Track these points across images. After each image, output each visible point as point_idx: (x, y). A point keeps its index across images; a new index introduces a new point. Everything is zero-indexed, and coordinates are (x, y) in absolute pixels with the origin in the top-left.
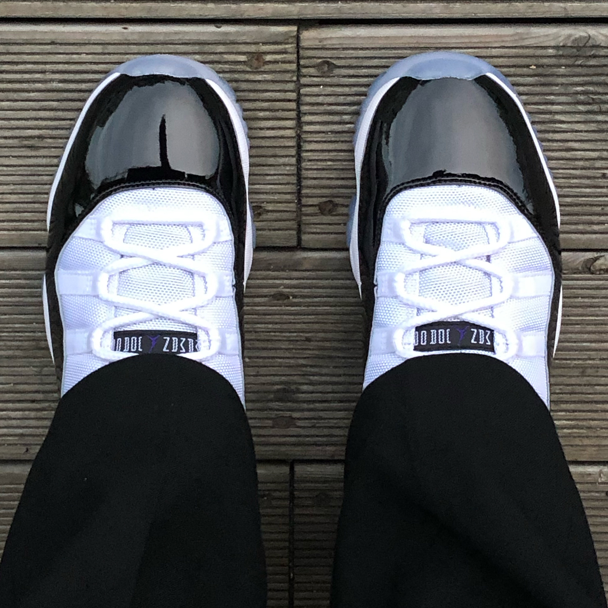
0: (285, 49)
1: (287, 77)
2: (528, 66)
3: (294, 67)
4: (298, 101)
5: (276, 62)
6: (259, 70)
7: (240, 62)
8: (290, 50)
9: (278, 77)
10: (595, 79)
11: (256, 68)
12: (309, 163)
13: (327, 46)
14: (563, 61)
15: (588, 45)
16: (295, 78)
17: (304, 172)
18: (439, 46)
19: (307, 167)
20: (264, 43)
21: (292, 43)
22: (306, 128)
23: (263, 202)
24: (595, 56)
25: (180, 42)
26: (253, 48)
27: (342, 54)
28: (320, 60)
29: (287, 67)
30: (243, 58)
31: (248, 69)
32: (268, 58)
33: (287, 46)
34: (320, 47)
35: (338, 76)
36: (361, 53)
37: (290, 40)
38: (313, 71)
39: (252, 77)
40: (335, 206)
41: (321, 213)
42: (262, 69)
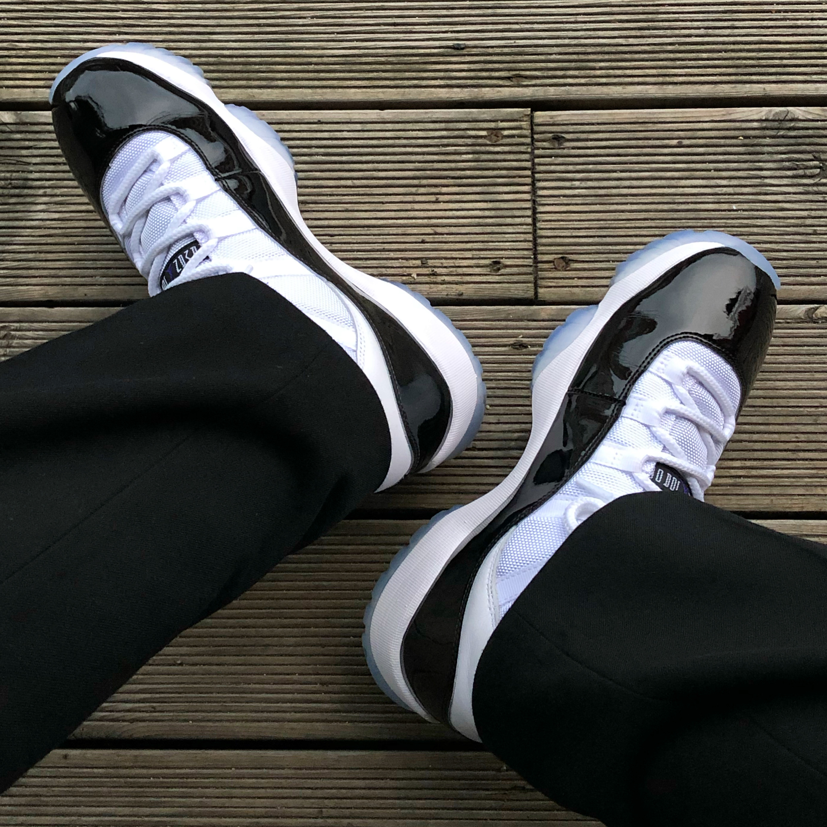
0: (521, 125)
1: (522, 148)
2: (736, 138)
3: (528, 140)
4: (533, 169)
5: (513, 136)
6: (498, 143)
7: (481, 137)
8: (525, 126)
9: (515, 149)
10: (797, 148)
11: (496, 142)
12: (543, 223)
13: (558, 122)
14: (767, 133)
15: (787, 118)
16: (529, 150)
17: (538, 231)
18: (656, 120)
19: (542, 227)
20: (502, 121)
21: (526, 121)
22: (540, 193)
23: (502, 258)
24: (793, 128)
25: (430, 120)
26: (492, 125)
27: (571, 128)
28: (550, 135)
29: (523, 140)
30: (484, 133)
31: (488, 142)
32: (506, 133)
33: (522, 123)
34: (551, 123)
35: (568, 148)
36: (587, 128)
37: (525, 119)
38: (545, 144)
39: (492, 149)
40: (568, 262)
41: (555, 268)
42: (500, 142)
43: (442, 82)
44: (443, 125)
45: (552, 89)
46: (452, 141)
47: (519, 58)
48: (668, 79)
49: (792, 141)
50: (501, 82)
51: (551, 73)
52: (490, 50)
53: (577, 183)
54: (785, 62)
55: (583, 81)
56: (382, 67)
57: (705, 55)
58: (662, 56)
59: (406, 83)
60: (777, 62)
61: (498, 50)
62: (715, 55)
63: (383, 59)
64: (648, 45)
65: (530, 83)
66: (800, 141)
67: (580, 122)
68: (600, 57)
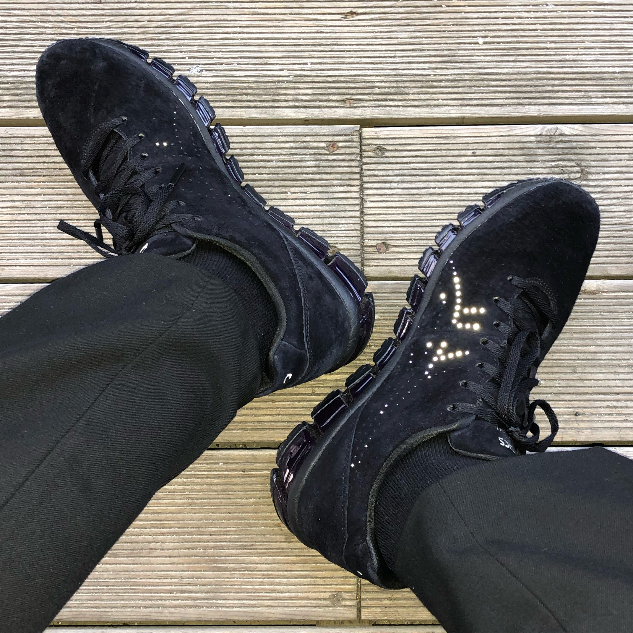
0: (352, 139)
1: (353, 157)
3: (358, 151)
4: (361, 173)
5: (346, 147)
6: (334, 152)
7: (321, 148)
8: (355, 140)
9: (347, 157)
10: (563, 157)
11: (332, 151)
12: (369, 216)
13: (381, 137)
14: (541, 145)
15: (557, 133)
16: (358, 158)
17: (365, 223)
18: (456, 135)
19: (368, 219)
20: (338, 135)
21: (356, 135)
22: (367, 192)
24: (561, 141)
25: (281, 134)
26: (330, 139)
27: (391, 142)
28: (375, 147)
29: (354, 151)
30: (323, 145)
31: (327, 152)
32: (340, 144)
33: (353, 137)
34: (375, 137)
35: (389, 157)
36: (403, 141)
38: (371, 154)
39: (329, 157)
40: (387, 246)
41: (378, 251)
42: (336, 152)
43: (291, 104)
44: (291, 139)
45: (376, 110)
46: (298, 151)
47: (352, 85)
48: (466, 102)
49: (560, 151)
50: (337, 104)
51: (375, 97)
52: (329, 79)
53: (395, 185)
54: (556, 88)
55: (400, 103)
56: (245, 91)
57: (494, 83)
58: (461, 84)
59: (263, 104)
60: (550, 88)
61: (335, 79)
62: (502, 83)
63: (245, 85)
64: (451, 75)
65: (359, 105)
66: (566, 151)
67: (398, 136)
68: (414, 84)
